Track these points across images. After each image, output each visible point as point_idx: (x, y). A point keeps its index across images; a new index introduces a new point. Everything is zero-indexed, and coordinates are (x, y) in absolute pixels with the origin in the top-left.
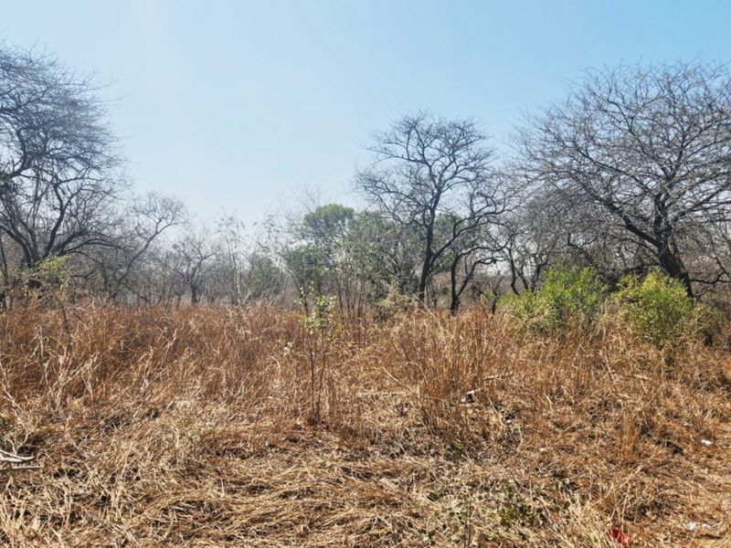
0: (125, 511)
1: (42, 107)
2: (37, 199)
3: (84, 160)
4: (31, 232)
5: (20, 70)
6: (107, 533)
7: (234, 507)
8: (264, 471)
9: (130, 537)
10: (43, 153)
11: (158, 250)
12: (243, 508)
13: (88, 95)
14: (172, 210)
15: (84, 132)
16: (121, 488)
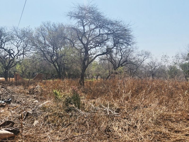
0: (141, 130)
1: (118, 32)
2: (116, 54)
3: (127, 43)
4: (115, 61)
5: (114, 24)
6: (137, 135)
7: (171, 135)
8: (179, 127)
9: (143, 137)
10: (118, 43)
11: (143, 65)
12: (173, 136)
13: (129, 27)
14: (147, 54)
15: (127, 37)
16: (140, 124)
